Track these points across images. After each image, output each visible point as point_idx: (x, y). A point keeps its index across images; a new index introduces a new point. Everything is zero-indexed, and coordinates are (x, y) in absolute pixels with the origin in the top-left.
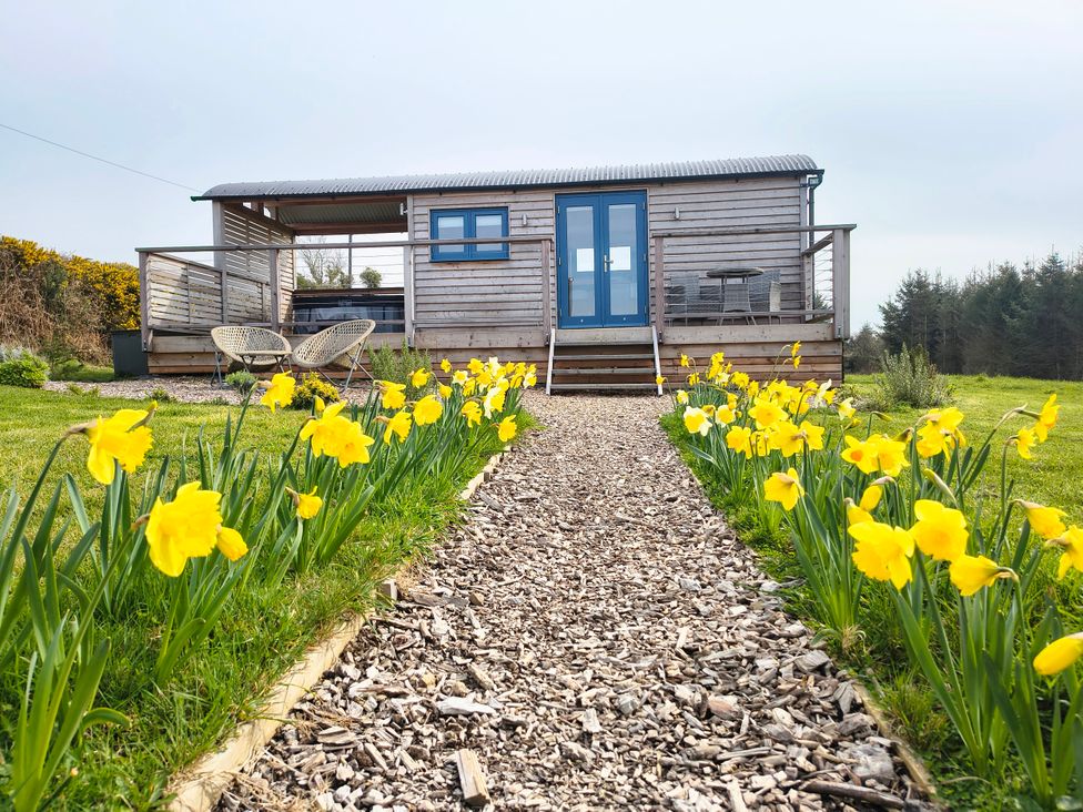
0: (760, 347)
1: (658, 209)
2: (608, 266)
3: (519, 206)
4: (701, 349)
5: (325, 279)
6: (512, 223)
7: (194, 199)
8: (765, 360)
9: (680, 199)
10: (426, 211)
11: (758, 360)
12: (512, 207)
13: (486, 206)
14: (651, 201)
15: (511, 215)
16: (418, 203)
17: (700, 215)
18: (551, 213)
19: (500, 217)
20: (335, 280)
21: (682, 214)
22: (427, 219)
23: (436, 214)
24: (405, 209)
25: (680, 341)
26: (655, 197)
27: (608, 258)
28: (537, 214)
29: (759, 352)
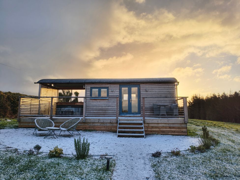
0: (167, 124)
1: (143, 89)
2: (131, 101)
3: (111, 87)
4: (154, 124)
5: (66, 94)
6: (110, 91)
7: (35, 83)
8: (169, 127)
9: (147, 87)
10: (90, 87)
11: (167, 127)
12: (110, 87)
13: (103, 87)
14: (141, 87)
15: (109, 89)
16: (88, 85)
17: (152, 90)
18: (118, 89)
19: (107, 89)
20: (68, 94)
21: (148, 90)
22: (90, 89)
23: (92, 88)
24: (85, 87)
25: (148, 122)
26: (142, 86)
27: (131, 99)
28: (115, 89)
29: (167, 125)
